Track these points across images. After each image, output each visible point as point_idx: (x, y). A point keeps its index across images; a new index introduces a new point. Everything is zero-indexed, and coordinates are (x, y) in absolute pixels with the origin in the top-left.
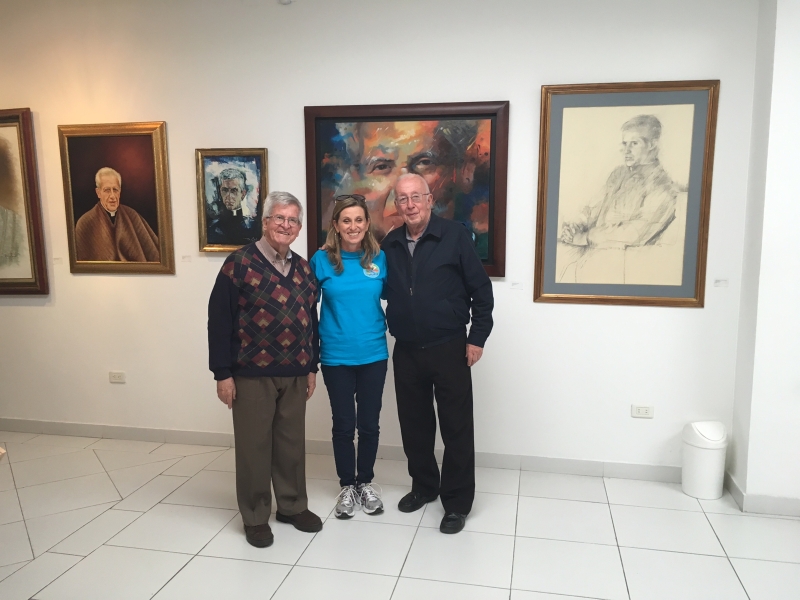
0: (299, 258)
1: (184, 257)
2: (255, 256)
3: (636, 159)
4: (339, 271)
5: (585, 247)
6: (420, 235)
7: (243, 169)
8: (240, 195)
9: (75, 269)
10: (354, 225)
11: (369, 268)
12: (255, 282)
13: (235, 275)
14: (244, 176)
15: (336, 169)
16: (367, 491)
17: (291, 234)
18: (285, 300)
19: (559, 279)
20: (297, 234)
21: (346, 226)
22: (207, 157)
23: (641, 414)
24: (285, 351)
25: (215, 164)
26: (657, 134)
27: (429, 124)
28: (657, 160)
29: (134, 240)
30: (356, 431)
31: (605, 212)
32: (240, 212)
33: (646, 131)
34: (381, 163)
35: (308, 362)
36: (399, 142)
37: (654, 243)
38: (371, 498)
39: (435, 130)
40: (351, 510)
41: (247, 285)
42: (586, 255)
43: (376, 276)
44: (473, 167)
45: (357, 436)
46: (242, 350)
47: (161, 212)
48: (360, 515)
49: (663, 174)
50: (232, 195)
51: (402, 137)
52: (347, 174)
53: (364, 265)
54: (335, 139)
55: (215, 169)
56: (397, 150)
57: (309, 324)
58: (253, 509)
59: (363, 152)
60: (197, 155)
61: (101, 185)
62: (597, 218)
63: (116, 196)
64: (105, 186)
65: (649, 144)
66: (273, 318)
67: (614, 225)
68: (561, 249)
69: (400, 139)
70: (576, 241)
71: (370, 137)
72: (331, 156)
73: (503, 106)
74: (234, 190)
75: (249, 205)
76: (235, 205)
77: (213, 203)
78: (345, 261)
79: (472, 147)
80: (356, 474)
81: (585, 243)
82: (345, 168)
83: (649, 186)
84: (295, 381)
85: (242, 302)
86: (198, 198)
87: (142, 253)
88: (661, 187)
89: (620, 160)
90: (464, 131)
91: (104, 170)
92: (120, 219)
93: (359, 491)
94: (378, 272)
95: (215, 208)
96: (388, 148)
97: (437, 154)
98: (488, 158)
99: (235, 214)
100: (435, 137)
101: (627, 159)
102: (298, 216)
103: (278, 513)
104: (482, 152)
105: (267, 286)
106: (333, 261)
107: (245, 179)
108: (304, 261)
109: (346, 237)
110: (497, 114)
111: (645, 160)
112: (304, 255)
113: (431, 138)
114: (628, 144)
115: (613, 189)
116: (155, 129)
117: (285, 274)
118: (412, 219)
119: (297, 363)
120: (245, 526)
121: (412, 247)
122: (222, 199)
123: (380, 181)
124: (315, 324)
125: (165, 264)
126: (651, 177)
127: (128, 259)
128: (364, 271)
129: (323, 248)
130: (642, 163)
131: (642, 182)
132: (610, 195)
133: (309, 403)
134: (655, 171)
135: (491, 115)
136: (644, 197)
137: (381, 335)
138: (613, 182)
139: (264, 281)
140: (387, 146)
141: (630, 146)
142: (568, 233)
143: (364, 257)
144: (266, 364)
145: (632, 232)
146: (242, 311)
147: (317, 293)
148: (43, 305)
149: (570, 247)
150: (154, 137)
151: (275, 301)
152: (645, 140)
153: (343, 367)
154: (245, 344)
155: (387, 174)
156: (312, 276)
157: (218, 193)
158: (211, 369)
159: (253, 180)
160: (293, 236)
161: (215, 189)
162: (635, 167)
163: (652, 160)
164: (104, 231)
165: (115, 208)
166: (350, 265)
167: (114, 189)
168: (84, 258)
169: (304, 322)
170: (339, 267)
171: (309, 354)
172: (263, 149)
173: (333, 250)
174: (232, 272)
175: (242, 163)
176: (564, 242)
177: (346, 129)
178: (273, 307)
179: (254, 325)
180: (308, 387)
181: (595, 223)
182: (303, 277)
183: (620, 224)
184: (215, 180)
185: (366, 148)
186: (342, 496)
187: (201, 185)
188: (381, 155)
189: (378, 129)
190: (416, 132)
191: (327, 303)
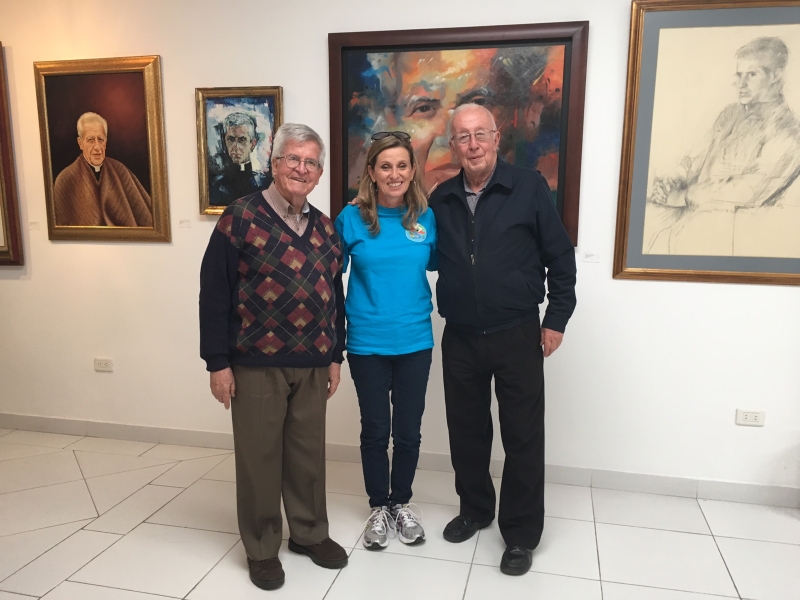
0: (319, 213)
1: (181, 222)
2: (261, 209)
3: (753, 94)
4: (374, 232)
5: (682, 209)
6: (484, 185)
7: (252, 113)
8: (249, 145)
9: (55, 236)
10: (396, 173)
11: (413, 229)
12: (260, 241)
13: (233, 232)
14: (254, 122)
15: (367, 112)
16: (404, 514)
17: (309, 180)
18: (300, 266)
19: (646, 250)
20: (316, 182)
21: (385, 174)
22: (209, 99)
23: (749, 420)
24: (300, 333)
25: (219, 107)
26: (782, 63)
27: (485, 53)
28: (781, 95)
29: (122, 200)
30: (391, 439)
31: (711, 164)
32: (249, 166)
33: (768, 58)
34: (423, 104)
35: (330, 349)
36: (446, 77)
37: (773, 204)
38: (409, 523)
39: (493, 60)
40: (384, 539)
41: (249, 245)
42: (683, 219)
43: (421, 240)
44: (540, 107)
45: (391, 445)
46: (242, 332)
47: (155, 166)
48: (395, 545)
49: (788, 114)
50: (239, 146)
51: (451, 71)
52: (380, 118)
53: (406, 225)
54: (366, 74)
55: (219, 113)
56: (444, 87)
57: (331, 299)
58: (258, 537)
59: (400, 90)
60: (197, 95)
61: (84, 133)
62: (699, 171)
63: (101, 147)
64: (88, 135)
65: (772, 75)
66: (283, 289)
67: (721, 181)
68: (650, 209)
69: (447, 73)
70: (671, 201)
71: (410, 71)
72: (361, 95)
73: (580, 29)
74: (242, 140)
75: (260, 158)
76: (243, 158)
77: (216, 156)
78: (382, 219)
79: (540, 81)
80: (390, 492)
81: (683, 204)
82: (379, 109)
83: (770, 129)
84: (313, 373)
85: (243, 268)
86: (199, 150)
87: (132, 215)
88: (785, 132)
89: (732, 97)
90: (529, 60)
91: (87, 116)
92: (106, 176)
93: (393, 514)
94: (425, 235)
95: (219, 161)
96: (432, 85)
97: (493, 92)
98: (559, 95)
99: (243, 169)
100: (491, 70)
101: (741, 95)
102: (318, 157)
103: (290, 540)
104: (552, 87)
105: (276, 248)
106: (367, 219)
107: (255, 126)
108: (326, 218)
109: (384, 188)
110: (572, 38)
111: (765, 96)
112: (326, 211)
113: (487, 71)
114: (744, 76)
115: (720, 135)
116: (148, 64)
117: (301, 233)
118: (475, 164)
119: (315, 349)
120: (248, 558)
121: (472, 203)
122: (227, 151)
123: (421, 127)
124: (339, 302)
125: (158, 230)
126: (773, 117)
127: (116, 223)
128: (407, 232)
129: (354, 202)
130: (761, 100)
131: (760, 124)
132: (718, 141)
133: (330, 402)
134: (778, 110)
135: (566, 40)
136: (763, 144)
137: (425, 317)
138: (723, 125)
139: (272, 241)
140: (430, 82)
141: (747, 77)
142: (660, 191)
143: (407, 214)
144: (274, 351)
145: (743, 190)
146: (243, 280)
147: (342, 260)
148: (18, 278)
149: (662, 209)
150: (146, 73)
151: (284, 267)
152: (767, 70)
153: (376, 357)
154: (246, 324)
155: (430, 117)
156: (338, 236)
157: (223, 142)
158: (202, 356)
159: (264, 126)
160: (310, 185)
161: (219, 138)
162: (751, 105)
163: (774, 96)
164: (87, 189)
165: (100, 161)
166: (388, 225)
167: (99, 139)
168: (65, 224)
169: (325, 296)
170: (374, 227)
171: (332, 339)
172: (277, 88)
173: (367, 205)
174: (229, 228)
175: (252, 106)
176: (655, 202)
177: (379, 61)
178: (283, 275)
179: (258, 298)
180: (330, 380)
181: (697, 178)
182: (325, 239)
183: (730, 179)
184: (219, 127)
185: (404, 86)
186: (372, 520)
187: (202, 133)
188: (423, 94)
189: (420, 59)
190: (468, 63)
191: (358, 273)
